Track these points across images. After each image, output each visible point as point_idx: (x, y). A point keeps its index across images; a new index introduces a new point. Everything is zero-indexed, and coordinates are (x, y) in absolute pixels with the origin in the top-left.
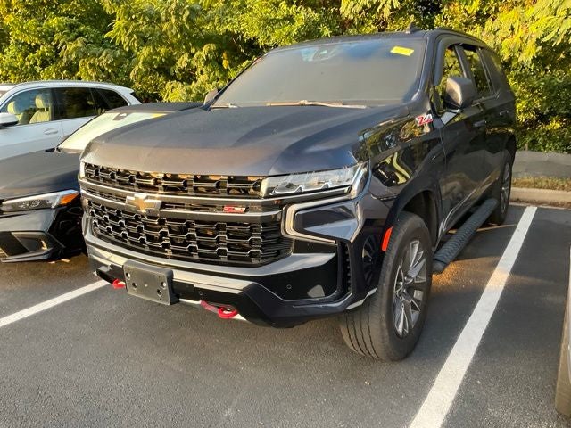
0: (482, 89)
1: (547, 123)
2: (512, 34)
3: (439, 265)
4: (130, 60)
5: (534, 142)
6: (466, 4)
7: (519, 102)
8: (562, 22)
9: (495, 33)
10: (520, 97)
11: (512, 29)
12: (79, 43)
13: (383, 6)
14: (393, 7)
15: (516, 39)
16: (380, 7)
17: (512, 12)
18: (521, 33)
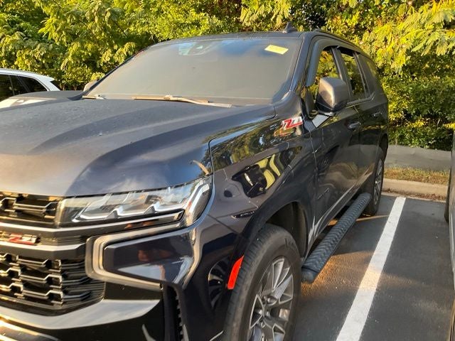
0: (358, 91)
1: (413, 121)
2: (386, 44)
3: (310, 274)
4: (64, 54)
5: (402, 137)
6: (347, 18)
7: (390, 103)
8: (429, 35)
9: (371, 43)
10: (391, 99)
11: (386, 40)
12: (17, 36)
13: (276, 16)
14: (284, 18)
15: (389, 48)
16: (273, 17)
17: (386, 26)
18: (393, 44)
